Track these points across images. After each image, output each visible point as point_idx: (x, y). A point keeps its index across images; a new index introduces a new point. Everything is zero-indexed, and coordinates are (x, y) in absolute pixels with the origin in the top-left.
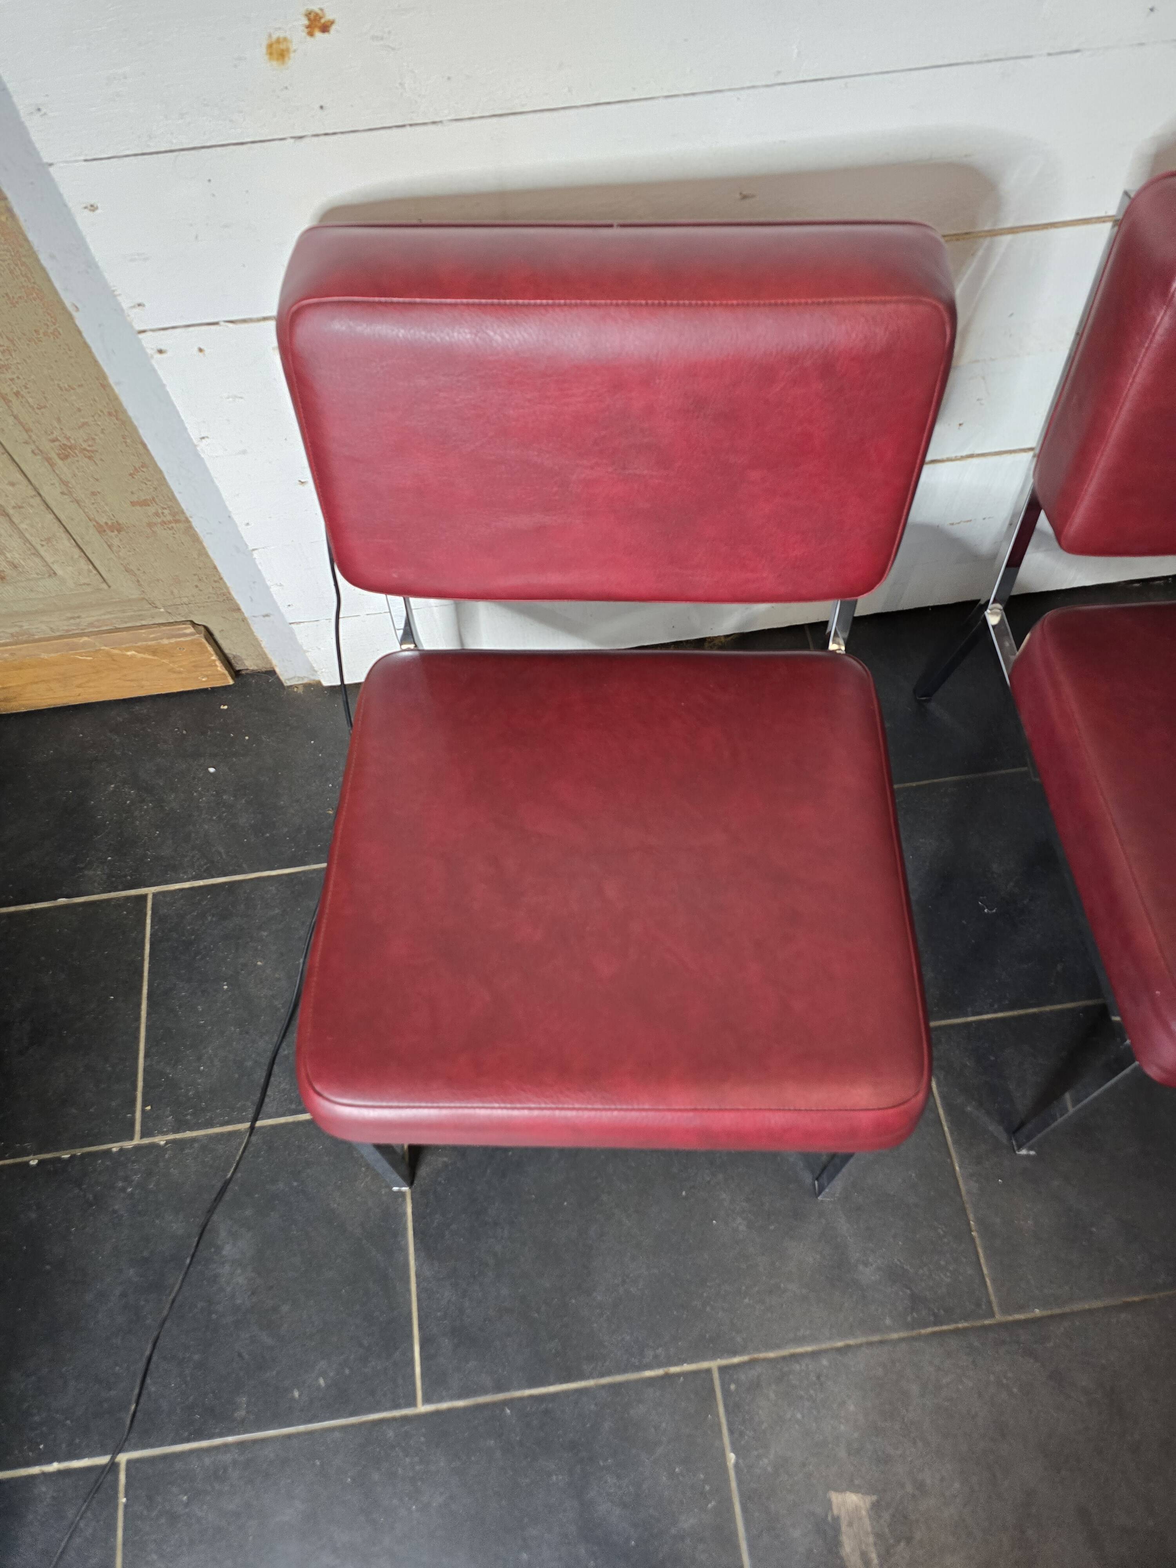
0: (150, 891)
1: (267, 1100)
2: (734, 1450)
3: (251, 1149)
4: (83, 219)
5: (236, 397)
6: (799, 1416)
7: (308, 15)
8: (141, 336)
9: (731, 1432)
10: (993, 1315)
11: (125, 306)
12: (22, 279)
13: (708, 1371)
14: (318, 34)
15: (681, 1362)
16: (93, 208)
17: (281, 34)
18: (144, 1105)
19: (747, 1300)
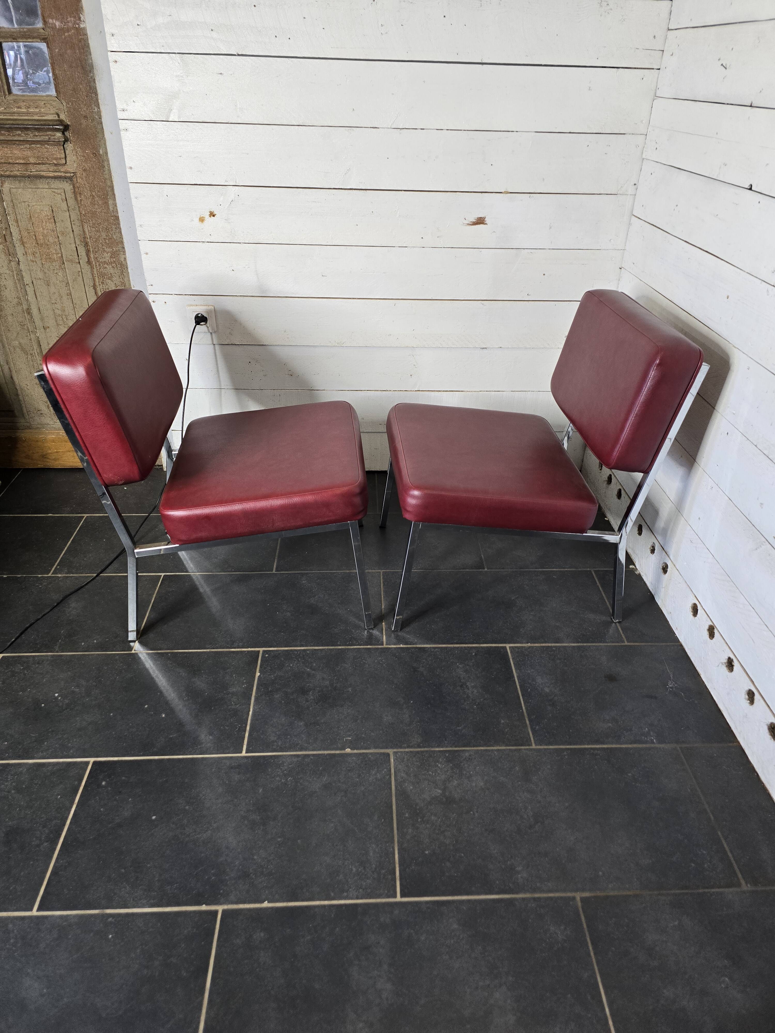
0: (86, 515)
1: (107, 569)
2: (260, 672)
3: (95, 580)
4: (144, 256)
5: (172, 321)
6: (291, 665)
7: (210, 212)
8: (149, 295)
9: (261, 667)
10: (383, 645)
11: (147, 285)
12: (121, 279)
13: (259, 651)
14: (212, 217)
15: (248, 647)
16: (147, 254)
17: (203, 216)
18: (57, 566)
19: (282, 634)
